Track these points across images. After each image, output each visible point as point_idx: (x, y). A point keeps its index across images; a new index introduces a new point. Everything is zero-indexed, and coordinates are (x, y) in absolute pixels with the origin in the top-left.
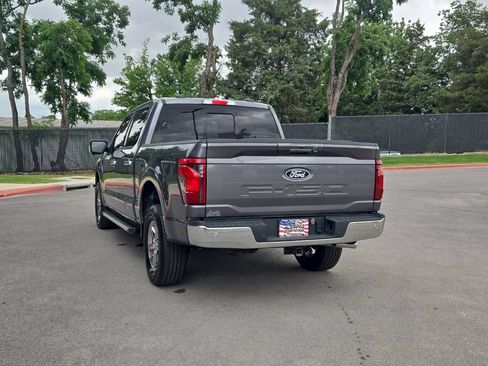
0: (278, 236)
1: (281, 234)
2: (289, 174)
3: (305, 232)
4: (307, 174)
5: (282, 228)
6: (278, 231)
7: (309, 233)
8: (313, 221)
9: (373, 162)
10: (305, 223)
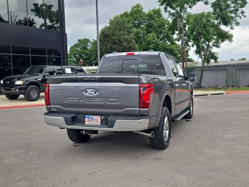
0: (85, 123)
1: (86, 123)
2: (86, 92)
3: (99, 123)
4: (95, 92)
5: (86, 119)
6: (85, 121)
7: (101, 124)
8: (103, 117)
9: (138, 85)
10: (99, 118)
